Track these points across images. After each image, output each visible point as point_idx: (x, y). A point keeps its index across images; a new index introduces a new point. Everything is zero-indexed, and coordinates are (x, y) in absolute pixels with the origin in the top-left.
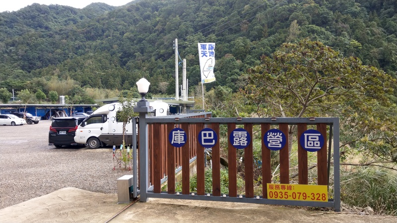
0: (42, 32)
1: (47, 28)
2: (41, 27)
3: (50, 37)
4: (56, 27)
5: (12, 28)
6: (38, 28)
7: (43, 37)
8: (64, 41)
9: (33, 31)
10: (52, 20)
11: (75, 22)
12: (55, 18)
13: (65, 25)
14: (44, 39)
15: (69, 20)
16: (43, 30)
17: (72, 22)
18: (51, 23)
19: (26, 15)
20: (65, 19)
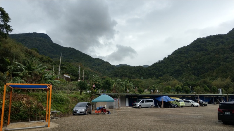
0: (203, 53)
1: (206, 50)
2: (202, 50)
3: (208, 55)
4: (211, 48)
5: (188, 54)
6: (201, 51)
7: (204, 55)
8: (217, 55)
9: (198, 53)
10: (208, 45)
11: (223, 43)
12: (210, 43)
13: (217, 46)
14: (205, 57)
15: (219, 42)
16: (204, 52)
17: (221, 43)
18: (208, 47)
19: (194, 46)
20: (216, 43)
